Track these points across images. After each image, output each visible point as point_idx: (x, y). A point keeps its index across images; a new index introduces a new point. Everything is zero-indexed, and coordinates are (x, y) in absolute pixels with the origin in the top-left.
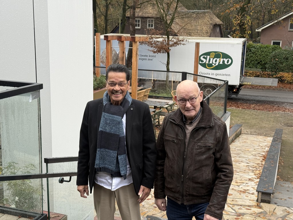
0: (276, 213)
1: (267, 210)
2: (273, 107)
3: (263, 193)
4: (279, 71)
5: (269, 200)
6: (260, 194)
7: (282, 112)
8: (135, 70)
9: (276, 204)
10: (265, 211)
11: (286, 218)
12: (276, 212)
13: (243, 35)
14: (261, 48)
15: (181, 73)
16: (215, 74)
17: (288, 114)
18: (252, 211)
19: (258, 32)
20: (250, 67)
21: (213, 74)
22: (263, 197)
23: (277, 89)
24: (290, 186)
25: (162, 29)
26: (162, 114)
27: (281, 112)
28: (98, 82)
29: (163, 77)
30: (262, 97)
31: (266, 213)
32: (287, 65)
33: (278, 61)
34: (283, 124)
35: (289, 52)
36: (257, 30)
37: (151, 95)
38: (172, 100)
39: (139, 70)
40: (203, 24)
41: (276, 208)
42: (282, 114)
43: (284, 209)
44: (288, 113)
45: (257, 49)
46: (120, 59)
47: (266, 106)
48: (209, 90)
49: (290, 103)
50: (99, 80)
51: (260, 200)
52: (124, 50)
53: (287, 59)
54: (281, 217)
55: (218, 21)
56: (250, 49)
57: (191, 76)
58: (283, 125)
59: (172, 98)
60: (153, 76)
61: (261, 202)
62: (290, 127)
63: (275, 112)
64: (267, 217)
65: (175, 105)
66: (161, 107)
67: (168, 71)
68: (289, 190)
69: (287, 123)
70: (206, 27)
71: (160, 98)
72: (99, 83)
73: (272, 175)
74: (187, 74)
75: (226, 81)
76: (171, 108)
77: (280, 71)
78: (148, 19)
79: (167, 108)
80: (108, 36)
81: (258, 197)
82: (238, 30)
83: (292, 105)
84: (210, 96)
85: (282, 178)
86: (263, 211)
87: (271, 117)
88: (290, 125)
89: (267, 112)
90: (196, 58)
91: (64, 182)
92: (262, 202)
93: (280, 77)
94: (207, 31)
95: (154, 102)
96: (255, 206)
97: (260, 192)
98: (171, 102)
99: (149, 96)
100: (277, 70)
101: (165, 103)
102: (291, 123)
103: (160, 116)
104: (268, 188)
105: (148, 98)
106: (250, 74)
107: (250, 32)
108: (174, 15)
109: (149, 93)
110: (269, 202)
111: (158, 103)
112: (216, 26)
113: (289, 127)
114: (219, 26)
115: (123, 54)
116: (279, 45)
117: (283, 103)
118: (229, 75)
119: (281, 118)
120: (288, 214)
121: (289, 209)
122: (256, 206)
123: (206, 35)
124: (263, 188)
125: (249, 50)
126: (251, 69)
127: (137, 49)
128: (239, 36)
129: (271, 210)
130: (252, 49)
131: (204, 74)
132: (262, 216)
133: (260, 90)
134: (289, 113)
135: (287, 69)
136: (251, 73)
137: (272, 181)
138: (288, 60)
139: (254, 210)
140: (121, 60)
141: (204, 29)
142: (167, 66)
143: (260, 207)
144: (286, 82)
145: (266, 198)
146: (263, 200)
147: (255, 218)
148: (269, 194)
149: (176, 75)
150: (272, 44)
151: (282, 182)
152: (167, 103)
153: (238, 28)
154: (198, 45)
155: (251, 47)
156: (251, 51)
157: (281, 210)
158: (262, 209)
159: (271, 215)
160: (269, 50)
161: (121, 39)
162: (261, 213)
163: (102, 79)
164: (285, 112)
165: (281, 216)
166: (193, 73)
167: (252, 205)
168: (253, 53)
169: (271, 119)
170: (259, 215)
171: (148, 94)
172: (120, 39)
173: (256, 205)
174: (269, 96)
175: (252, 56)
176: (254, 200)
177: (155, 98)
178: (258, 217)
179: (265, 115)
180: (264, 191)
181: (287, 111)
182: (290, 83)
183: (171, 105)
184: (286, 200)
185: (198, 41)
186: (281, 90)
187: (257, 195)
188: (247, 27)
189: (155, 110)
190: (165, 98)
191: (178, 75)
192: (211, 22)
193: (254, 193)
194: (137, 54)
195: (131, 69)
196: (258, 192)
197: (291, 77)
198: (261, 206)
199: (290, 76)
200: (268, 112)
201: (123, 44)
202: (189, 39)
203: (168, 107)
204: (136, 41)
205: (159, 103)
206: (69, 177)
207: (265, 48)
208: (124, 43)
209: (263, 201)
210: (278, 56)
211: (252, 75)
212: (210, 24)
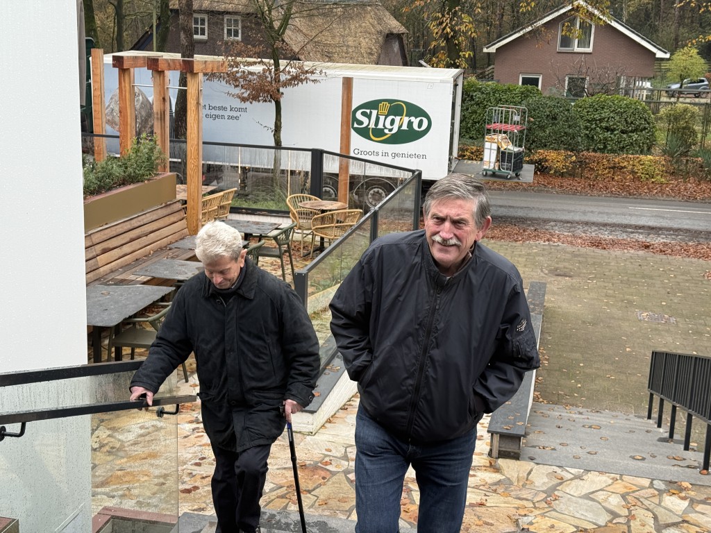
0: (532, 483)
1: (513, 474)
2: (524, 231)
3: (503, 436)
4: (536, 146)
5: (516, 451)
6: (496, 438)
7: (544, 242)
8: (196, 143)
9: (532, 460)
10: (509, 479)
11: (556, 493)
12: (534, 480)
13: (454, 61)
14: (495, 91)
15: (310, 153)
16: (390, 155)
17: (558, 248)
18: (478, 478)
19: (489, 54)
20: (471, 138)
21: (386, 154)
22: (503, 445)
23: (533, 190)
24: (562, 414)
25: (261, 43)
26: (265, 252)
27: (542, 243)
28: (100, 175)
29: (266, 161)
30: (498, 208)
31: (511, 483)
32: (555, 133)
33: (535, 124)
34: (547, 272)
35: (558, 103)
36: (485, 50)
37: (237, 205)
38: (289, 217)
39: (204, 143)
40: (361, 32)
41: (531, 470)
42: (545, 247)
43: (550, 471)
44: (558, 245)
45: (487, 93)
46: (156, 116)
47: (508, 229)
48: (378, 192)
49: (561, 221)
50: (103, 168)
51: (495, 453)
52: (164, 94)
53: (555, 118)
54: (543, 491)
55: (395, 25)
56: (471, 94)
57: (333, 159)
58: (546, 274)
59: (288, 213)
60: (243, 159)
61: (499, 458)
62: (563, 277)
63: (528, 242)
64: (512, 491)
65: (296, 231)
66: (261, 235)
67: (278, 146)
68: (561, 426)
69: (556, 269)
70: (367, 40)
71: (258, 213)
72: (103, 177)
73: (523, 393)
74: (325, 154)
75: (417, 170)
76: (287, 237)
77: (538, 147)
78: (226, 17)
79: (275, 238)
80: (122, 57)
81: (491, 446)
82: (443, 48)
83: (566, 225)
84: (380, 208)
85: (544, 397)
86: (504, 477)
87: (520, 255)
88: (562, 273)
89: (511, 243)
90: (345, 114)
91: (7, 438)
92: (501, 458)
93: (540, 160)
94: (371, 49)
95: (245, 224)
96: (485, 468)
97: (497, 433)
98: (285, 223)
99: (231, 208)
100: (532, 144)
101: (272, 224)
102: (564, 268)
103: (260, 258)
104: (514, 424)
105: (230, 212)
106: (472, 153)
107: (469, 55)
108: (289, 9)
109: (230, 202)
110: (516, 457)
111: (255, 226)
112: (390, 37)
113: (560, 278)
114: (399, 37)
115: (162, 102)
116: (537, 86)
117: (546, 221)
118: (424, 156)
119: (543, 255)
120: (561, 484)
121: (562, 471)
122: (487, 467)
123: (369, 60)
124: (502, 423)
125: (469, 96)
126: (474, 143)
127: (199, 92)
128: (445, 63)
129: (521, 475)
130: (474, 94)
131: (365, 153)
132: (500, 490)
133: (494, 191)
134: (560, 244)
135: (555, 143)
136: (473, 151)
137: (523, 405)
138: (556, 122)
139: (483, 477)
140: (157, 118)
141: (364, 44)
142: (274, 135)
143: (497, 470)
144: (552, 172)
145: (510, 447)
146: (504, 451)
147: (486, 495)
148: (516, 438)
149: (297, 157)
150: (520, 83)
151: (544, 407)
152: (276, 226)
153: (443, 44)
154: (348, 83)
155: (473, 90)
156: (472, 98)
157: (543, 473)
158: (501, 473)
159: (522, 486)
160: (513, 98)
161: (157, 66)
162: (499, 483)
163: (110, 167)
164: (551, 243)
165: (545, 488)
166: (338, 152)
167: (479, 466)
168: (478, 104)
169: (520, 259)
170: (494, 488)
171: (229, 204)
172: (153, 64)
173: (488, 465)
174: (515, 205)
175: (475, 112)
176: (483, 454)
177: (247, 214)
178: (491, 494)
179: (507, 249)
180: (506, 431)
181: (556, 240)
182: (562, 175)
183: (287, 230)
184: (554, 449)
185: (348, 74)
186: (542, 190)
187: (489, 441)
188: (464, 43)
189: (246, 243)
190: (270, 213)
191: (301, 155)
192: (379, 28)
193: (482, 436)
194: (198, 103)
195: (186, 142)
196: (492, 435)
197: (564, 160)
198: (498, 466)
199: (562, 158)
200: (514, 244)
201: (161, 78)
202: (328, 68)
203: (279, 235)
204: (195, 72)
205: (257, 227)
206: (20, 424)
207: (505, 91)
208: (164, 76)
209: (503, 455)
210: (534, 111)
211: (477, 156)
212: (376, 33)
